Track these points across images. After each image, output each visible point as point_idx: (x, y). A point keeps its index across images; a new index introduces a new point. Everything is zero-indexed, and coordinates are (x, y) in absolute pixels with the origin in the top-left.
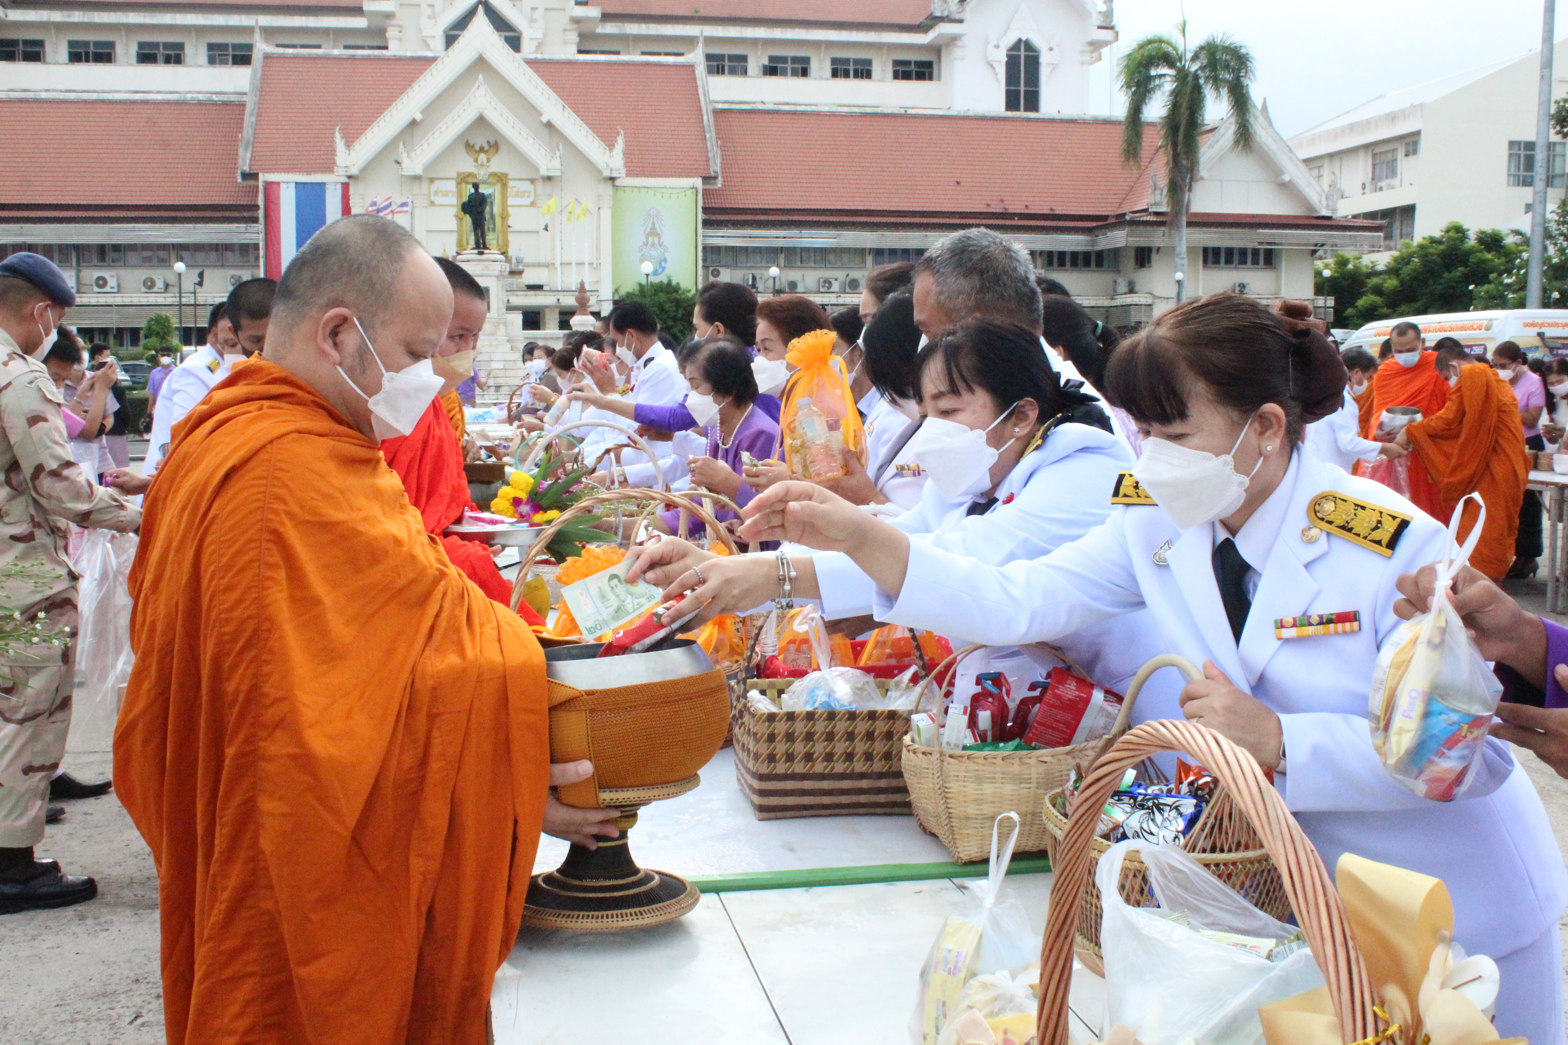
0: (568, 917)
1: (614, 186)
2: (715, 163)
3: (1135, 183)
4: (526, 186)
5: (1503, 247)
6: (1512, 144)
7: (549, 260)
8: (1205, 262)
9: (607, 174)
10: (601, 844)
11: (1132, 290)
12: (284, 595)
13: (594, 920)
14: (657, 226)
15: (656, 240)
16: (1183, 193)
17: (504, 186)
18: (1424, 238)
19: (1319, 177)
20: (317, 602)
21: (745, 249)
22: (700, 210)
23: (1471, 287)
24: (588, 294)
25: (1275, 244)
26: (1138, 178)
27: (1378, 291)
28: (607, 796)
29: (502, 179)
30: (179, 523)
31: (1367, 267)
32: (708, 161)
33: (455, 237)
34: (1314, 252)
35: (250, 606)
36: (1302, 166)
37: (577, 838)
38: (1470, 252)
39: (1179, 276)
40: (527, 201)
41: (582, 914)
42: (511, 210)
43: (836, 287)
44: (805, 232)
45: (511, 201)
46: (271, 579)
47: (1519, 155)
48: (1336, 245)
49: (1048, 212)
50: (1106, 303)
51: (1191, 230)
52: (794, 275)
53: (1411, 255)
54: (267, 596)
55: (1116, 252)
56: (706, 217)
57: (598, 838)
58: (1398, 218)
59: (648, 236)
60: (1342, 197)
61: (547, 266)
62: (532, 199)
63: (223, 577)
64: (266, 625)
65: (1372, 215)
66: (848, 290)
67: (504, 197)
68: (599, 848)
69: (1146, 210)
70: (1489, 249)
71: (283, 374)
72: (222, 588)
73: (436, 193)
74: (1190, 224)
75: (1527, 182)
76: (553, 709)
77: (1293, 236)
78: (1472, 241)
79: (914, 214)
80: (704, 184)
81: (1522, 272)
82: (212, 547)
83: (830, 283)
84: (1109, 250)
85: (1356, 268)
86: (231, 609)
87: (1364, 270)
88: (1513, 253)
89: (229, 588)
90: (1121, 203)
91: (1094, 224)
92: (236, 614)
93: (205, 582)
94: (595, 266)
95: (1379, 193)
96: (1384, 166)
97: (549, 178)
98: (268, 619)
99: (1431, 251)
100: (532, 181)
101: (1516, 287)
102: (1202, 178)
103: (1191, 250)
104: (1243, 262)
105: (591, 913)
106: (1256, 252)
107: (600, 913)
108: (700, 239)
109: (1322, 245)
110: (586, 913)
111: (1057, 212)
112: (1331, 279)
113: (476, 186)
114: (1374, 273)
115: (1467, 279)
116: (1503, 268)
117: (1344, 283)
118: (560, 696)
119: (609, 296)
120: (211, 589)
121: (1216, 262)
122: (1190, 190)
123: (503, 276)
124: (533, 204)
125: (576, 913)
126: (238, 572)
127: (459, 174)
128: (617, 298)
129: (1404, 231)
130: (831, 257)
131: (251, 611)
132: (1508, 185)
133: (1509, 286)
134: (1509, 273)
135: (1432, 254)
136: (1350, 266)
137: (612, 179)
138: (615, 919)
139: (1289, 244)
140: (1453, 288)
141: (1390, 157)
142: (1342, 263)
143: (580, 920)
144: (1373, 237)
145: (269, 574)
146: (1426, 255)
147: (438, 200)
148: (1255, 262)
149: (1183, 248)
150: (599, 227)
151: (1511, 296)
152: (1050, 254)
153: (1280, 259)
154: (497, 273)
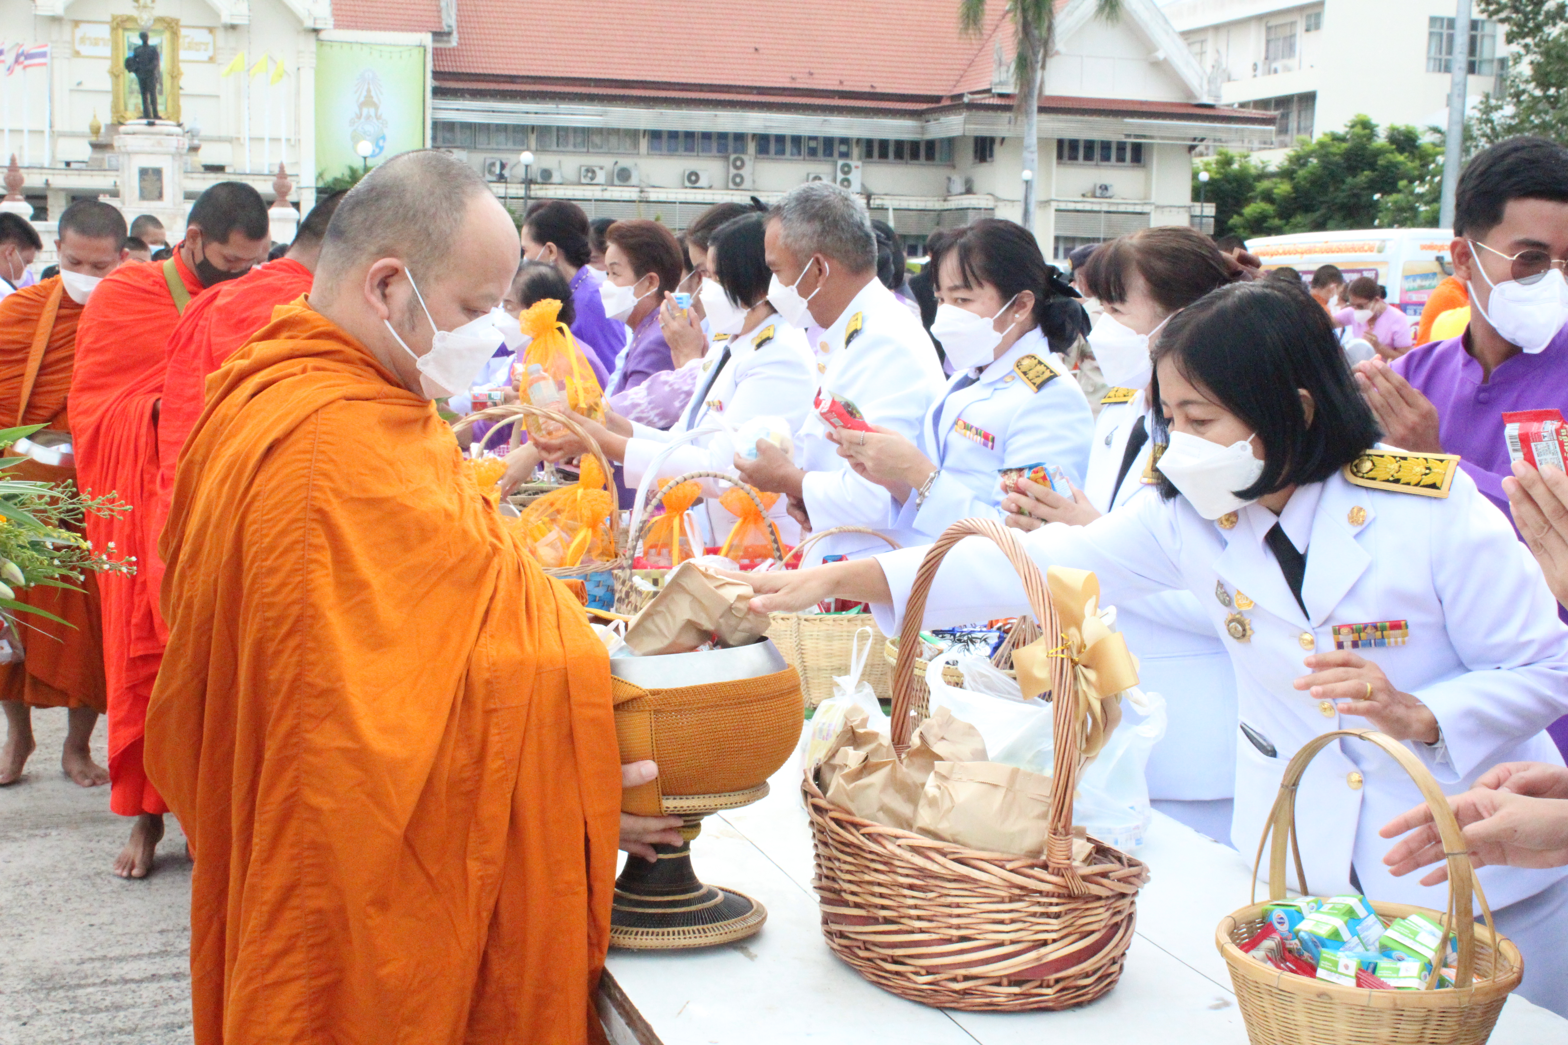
0: (626, 933)
1: (318, 40)
2: (449, 15)
3: (976, 56)
4: (203, 36)
5: (1417, 147)
6: (1433, 20)
7: (232, 134)
8: (1060, 156)
9: (310, 24)
10: (661, 856)
11: (969, 191)
12: (330, 579)
13: (654, 937)
14: (373, 93)
15: (372, 111)
16: (1034, 70)
17: (175, 34)
18: (1325, 134)
19: (1202, 53)
20: (363, 585)
21: (486, 128)
22: (429, 75)
23: (1377, 196)
24: (289, 179)
25: (1144, 137)
26: (980, 50)
27: (1268, 197)
28: (671, 804)
29: (171, 26)
30: (219, 497)
31: (1256, 168)
32: (439, 11)
33: (108, 100)
34: (1192, 148)
35: (293, 590)
36: (1180, 42)
37: (637, 849)
38: (1379, 152)
39: (1027, 175)
40: (204, 56)
41: (641, 930)
42: (183, 67)
43: (601, 177)
44: (564, 107)
45: (183, 55)
46: (315, 561)
47: (1441, 35)
48: (1220, 141)
49: (868, 90)
50: (938, 205)
51: (1044, 117)
52: (549, 161)
53: (1309, 154)
54: (312, 580)
55: (951, 142)
56: (437, 84)
57: (659, 847)
58: (1295, 108)
59: (362, 105)
60: (1229, 80)
61: (230, 140)
62: (210, 53)
63: (266, 559)
64: (310, 612)
65: (1264, 104)
66: (616, 182)
67: (174, 50)
68: (659, 860)
69: (988, 91)
70: (1401, 150)
71: (331, 328)
72: (264, 570)
73: (83, 40)
74: (1042, 110)
75: (1447, 69)
76: (617, 707)
77: (1167, 128)
78: (1381, 140)
79: (700, 87)
80: (434, 41)
81: (1437, 179)
82: (255, 527)
83: (594, 172)
84: (942, 140)
85: (1243, 170)
86: (274, 593)
87: (1253, 171)
88: (1430, 155)
89: (272, 571)
90: (958, 81)
91: (924, 106)
92: (278, 599)
93: (246, 564)
94: (294, 144)
95: (1273, 76)
96: (1280, 43)
97: (233, 27)
98: (313, 605)
99: (1334, 150)
100: (211, 30)
101: (1427, 198)
102: (1057, 53)
103: (1043, 142)
104: (1106, 158)
105: (651, 930)
106: (1121, 147)
107: (660, 930)
108: (429, 112)
109: (1202, 140)
110: (646, 930)
111: (878, 90)
112: (1212, 182)
113: (144, 37)
114: (1262, 176)
115: (1373, 186)
116: (1416, 173)
117: (1228, 187)
118: (625, 694)
119: (312, 183)
120: (254, 570)
121: (1073, 157)
122: (1043, 67)
123: (181, 155)
124: (211, 59)
125: (635, 930)
126: (282, 554)
127: (114, 18)
128: (321, 184)
129: (1302, 125)
130: (597, 139)
131: (295, 595)
132: (1427, 71)
133: (1421, 196)
134: (1422, 180)
135: (1334, 155)
136: (1235, 166)
137: (316, 31)
138: (676, 937)
139: (1162, 138)
140: (1355, 195)
141: (1287, 32)
142: (1227, 161)
143: (639, 937)
144: (1264, 131)
145: (315, 556)
146: (1326, 155)
147: (85, 50)
148: (1121, 159)
149: (1032, 140)
150: (298, 93)
151: (1423, 208)
152: (869, 143)
153: (1151, 155)
154: (173, 150)
